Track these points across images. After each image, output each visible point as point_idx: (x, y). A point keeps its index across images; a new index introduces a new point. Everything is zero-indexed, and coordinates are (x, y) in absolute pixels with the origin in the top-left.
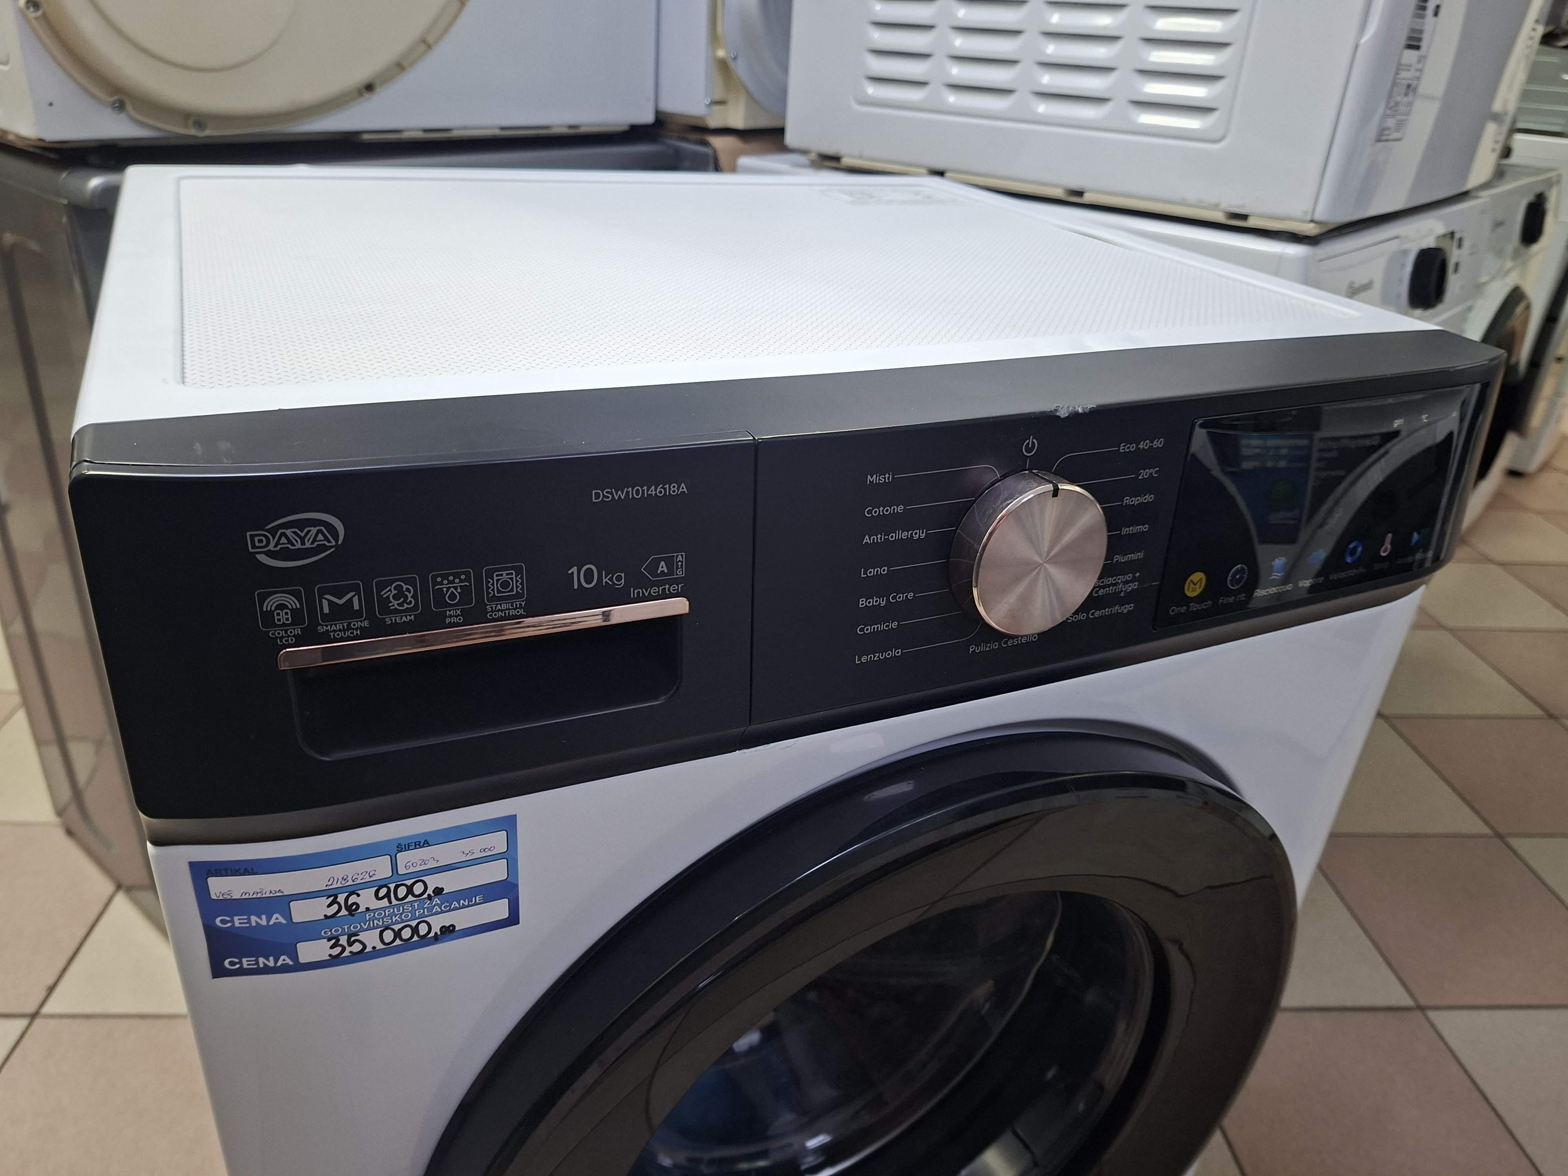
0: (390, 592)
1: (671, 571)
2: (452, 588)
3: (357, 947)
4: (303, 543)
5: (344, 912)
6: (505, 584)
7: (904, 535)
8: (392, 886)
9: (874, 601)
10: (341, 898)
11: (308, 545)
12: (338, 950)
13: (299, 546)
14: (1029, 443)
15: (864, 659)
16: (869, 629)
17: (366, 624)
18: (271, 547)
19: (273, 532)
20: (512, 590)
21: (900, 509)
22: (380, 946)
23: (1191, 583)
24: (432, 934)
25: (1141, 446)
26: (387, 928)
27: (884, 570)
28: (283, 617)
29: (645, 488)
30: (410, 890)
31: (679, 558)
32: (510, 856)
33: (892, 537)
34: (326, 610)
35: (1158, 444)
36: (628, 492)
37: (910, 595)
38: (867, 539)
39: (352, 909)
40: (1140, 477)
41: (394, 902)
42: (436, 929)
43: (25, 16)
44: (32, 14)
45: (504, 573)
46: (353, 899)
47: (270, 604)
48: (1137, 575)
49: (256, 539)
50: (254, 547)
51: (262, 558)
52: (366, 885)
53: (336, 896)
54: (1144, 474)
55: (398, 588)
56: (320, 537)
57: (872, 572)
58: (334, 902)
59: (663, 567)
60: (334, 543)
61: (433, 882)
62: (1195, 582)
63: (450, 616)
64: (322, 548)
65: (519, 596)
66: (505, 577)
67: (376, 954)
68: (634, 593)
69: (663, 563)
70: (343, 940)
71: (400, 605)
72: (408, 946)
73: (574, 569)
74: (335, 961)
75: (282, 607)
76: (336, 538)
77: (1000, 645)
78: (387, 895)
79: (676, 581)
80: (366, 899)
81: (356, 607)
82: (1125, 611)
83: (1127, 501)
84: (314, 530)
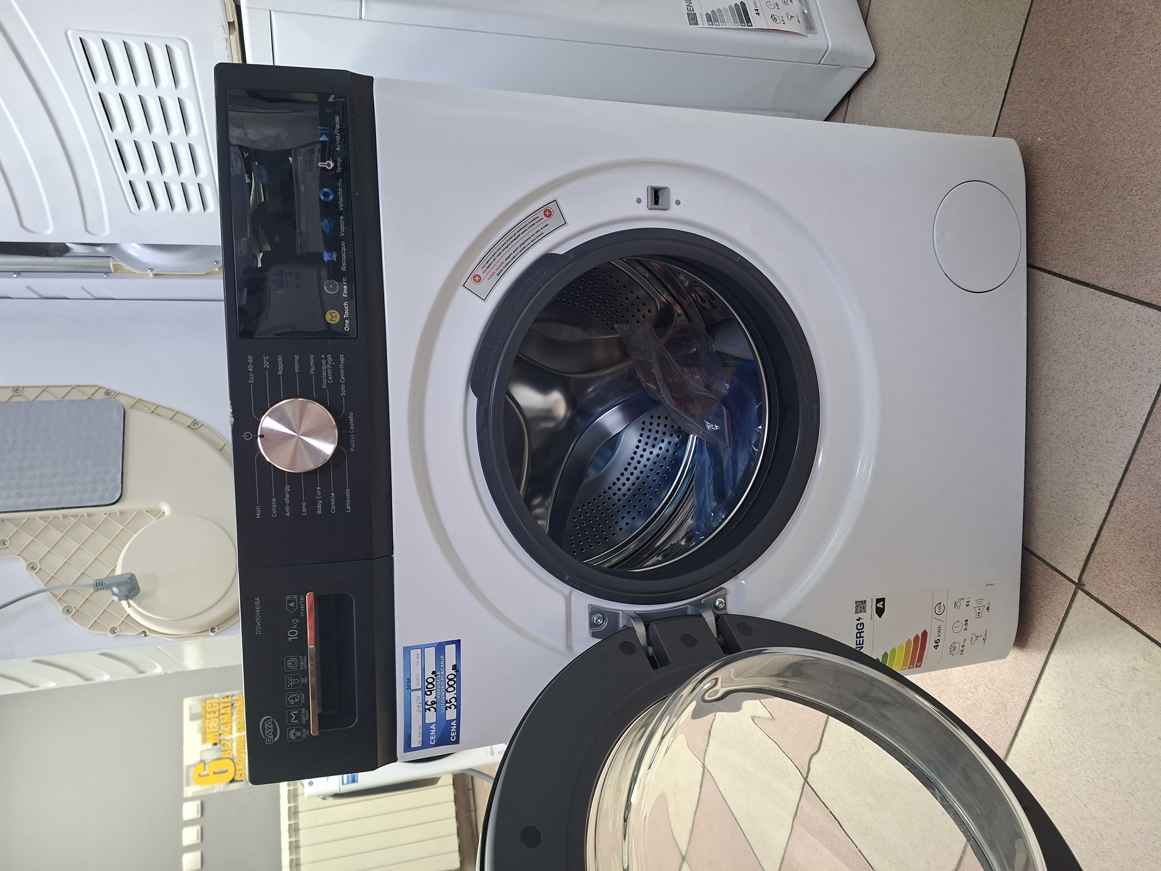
0: (292, 702)
1: (294, 601)
2: (292, 682)
3: (453, 700)
4: (271, 728)
5: (434, 706)
6: (293, 663)
7: (287, 496)
8: (426, 690)
9: (319, 507)
10: (427, 707)
11: (272, 727)
12: (453, 707)
13: (272, 729)
14: (245, 437)
15: (348, 508)
16: (333, 507)
17: (304, 709)
18: (272, 737)
19: (266, 737)
20: (296, 661)
21: (274, 500)
22: (455, 692)
23: (332, 319)
24: (455, 673)
25: (251, 370)
26: (447, 690)
27: (304, 504)
28: (298, 734)
29: (256, 614)
30: (431, 683)
31: (288, 598)
32: (423, 648)
33: (287, 501)
34: (297, 721)
35: (250, 359)
36: (258, 621)
37: (319, 488)
38: (288, 514)
39: (433, 703)
40: (268, 367)
41: (435, 688)
42: (453, 672)
43: (218, 633)
44: (216, 630)
45: (288, 664)
46: (429, 703)
47: (293, 738)
48: (323, 356)
49: (268, 741)
50: (272, 742)
51: (276, 740)
52: (423, 699)
53: (426, 709)
54: (266, 365)
55: (290, 699)
56: (269, 723)
57: (304, 510)
58: (429, 709)
59: (292, 604)
60: (272, 719)
61: (428, 674)
62: (331, 317)
63: (304, 682)
64: (273, 723)
65: (298, 659)
66: (290, 664)
67: (459, 693)
68: (302, 615)
69: (290, 605)
70: (449, 705)
71: (297, 698)
72: (458, 682)
73: (289, 639)
74: (458, 707)
75: (294, 734)
76: (270, 718)
77: (352, 434)
78: (430, 691)
79: (299, 598)
80: (430, 699)
81: (297, 712)
82: (344, 359)
83: (280, 373)
84: (266, 725)
